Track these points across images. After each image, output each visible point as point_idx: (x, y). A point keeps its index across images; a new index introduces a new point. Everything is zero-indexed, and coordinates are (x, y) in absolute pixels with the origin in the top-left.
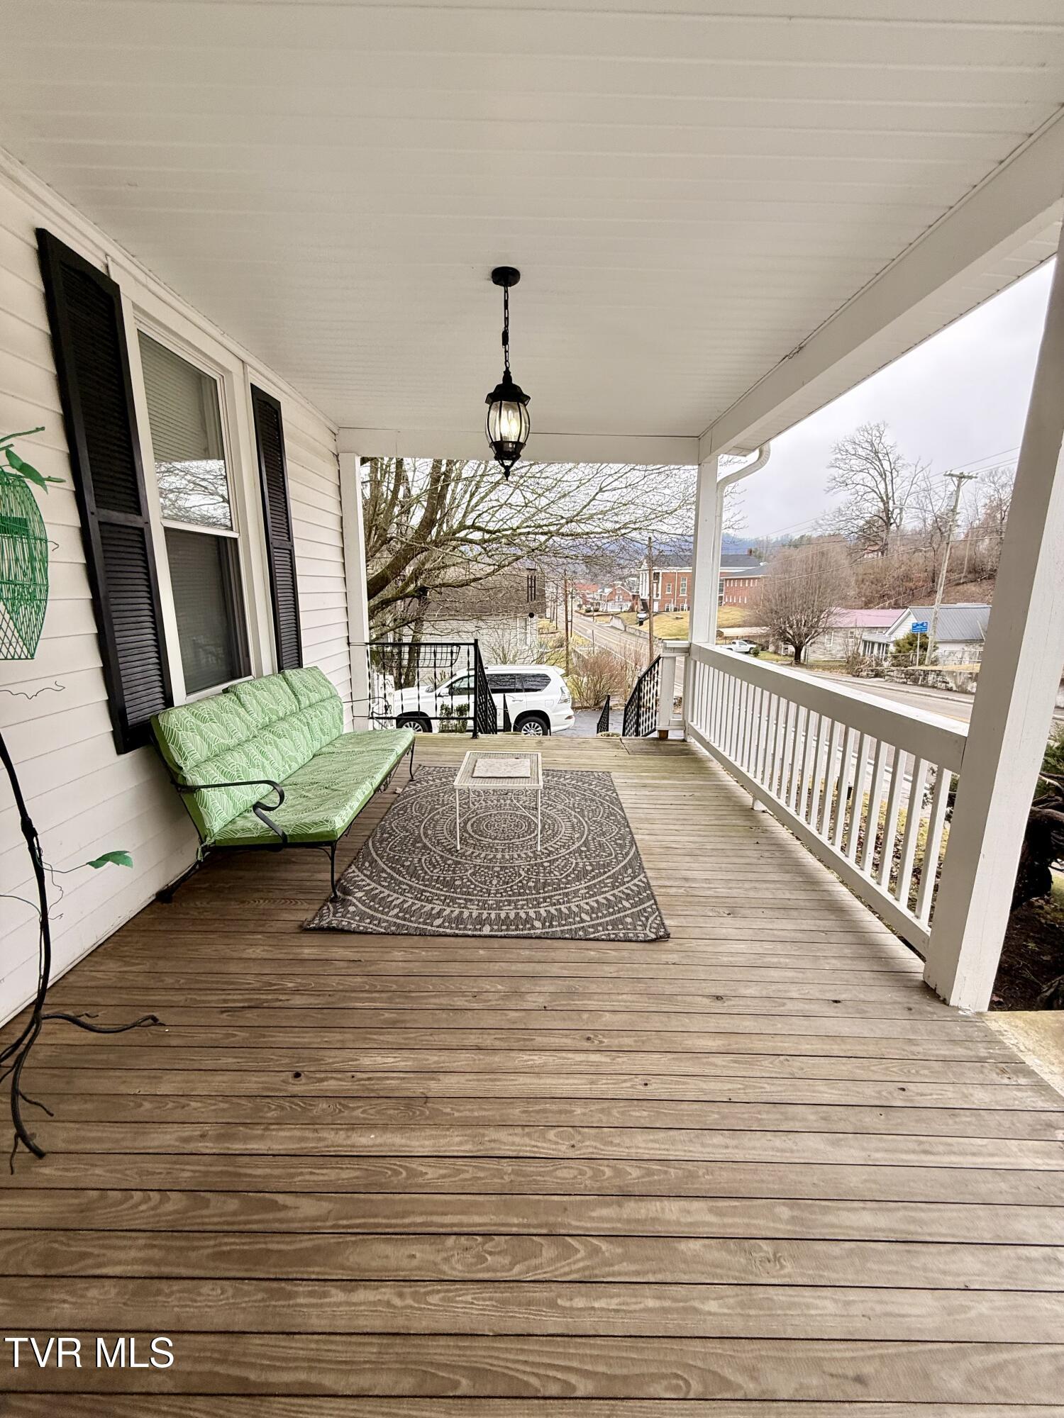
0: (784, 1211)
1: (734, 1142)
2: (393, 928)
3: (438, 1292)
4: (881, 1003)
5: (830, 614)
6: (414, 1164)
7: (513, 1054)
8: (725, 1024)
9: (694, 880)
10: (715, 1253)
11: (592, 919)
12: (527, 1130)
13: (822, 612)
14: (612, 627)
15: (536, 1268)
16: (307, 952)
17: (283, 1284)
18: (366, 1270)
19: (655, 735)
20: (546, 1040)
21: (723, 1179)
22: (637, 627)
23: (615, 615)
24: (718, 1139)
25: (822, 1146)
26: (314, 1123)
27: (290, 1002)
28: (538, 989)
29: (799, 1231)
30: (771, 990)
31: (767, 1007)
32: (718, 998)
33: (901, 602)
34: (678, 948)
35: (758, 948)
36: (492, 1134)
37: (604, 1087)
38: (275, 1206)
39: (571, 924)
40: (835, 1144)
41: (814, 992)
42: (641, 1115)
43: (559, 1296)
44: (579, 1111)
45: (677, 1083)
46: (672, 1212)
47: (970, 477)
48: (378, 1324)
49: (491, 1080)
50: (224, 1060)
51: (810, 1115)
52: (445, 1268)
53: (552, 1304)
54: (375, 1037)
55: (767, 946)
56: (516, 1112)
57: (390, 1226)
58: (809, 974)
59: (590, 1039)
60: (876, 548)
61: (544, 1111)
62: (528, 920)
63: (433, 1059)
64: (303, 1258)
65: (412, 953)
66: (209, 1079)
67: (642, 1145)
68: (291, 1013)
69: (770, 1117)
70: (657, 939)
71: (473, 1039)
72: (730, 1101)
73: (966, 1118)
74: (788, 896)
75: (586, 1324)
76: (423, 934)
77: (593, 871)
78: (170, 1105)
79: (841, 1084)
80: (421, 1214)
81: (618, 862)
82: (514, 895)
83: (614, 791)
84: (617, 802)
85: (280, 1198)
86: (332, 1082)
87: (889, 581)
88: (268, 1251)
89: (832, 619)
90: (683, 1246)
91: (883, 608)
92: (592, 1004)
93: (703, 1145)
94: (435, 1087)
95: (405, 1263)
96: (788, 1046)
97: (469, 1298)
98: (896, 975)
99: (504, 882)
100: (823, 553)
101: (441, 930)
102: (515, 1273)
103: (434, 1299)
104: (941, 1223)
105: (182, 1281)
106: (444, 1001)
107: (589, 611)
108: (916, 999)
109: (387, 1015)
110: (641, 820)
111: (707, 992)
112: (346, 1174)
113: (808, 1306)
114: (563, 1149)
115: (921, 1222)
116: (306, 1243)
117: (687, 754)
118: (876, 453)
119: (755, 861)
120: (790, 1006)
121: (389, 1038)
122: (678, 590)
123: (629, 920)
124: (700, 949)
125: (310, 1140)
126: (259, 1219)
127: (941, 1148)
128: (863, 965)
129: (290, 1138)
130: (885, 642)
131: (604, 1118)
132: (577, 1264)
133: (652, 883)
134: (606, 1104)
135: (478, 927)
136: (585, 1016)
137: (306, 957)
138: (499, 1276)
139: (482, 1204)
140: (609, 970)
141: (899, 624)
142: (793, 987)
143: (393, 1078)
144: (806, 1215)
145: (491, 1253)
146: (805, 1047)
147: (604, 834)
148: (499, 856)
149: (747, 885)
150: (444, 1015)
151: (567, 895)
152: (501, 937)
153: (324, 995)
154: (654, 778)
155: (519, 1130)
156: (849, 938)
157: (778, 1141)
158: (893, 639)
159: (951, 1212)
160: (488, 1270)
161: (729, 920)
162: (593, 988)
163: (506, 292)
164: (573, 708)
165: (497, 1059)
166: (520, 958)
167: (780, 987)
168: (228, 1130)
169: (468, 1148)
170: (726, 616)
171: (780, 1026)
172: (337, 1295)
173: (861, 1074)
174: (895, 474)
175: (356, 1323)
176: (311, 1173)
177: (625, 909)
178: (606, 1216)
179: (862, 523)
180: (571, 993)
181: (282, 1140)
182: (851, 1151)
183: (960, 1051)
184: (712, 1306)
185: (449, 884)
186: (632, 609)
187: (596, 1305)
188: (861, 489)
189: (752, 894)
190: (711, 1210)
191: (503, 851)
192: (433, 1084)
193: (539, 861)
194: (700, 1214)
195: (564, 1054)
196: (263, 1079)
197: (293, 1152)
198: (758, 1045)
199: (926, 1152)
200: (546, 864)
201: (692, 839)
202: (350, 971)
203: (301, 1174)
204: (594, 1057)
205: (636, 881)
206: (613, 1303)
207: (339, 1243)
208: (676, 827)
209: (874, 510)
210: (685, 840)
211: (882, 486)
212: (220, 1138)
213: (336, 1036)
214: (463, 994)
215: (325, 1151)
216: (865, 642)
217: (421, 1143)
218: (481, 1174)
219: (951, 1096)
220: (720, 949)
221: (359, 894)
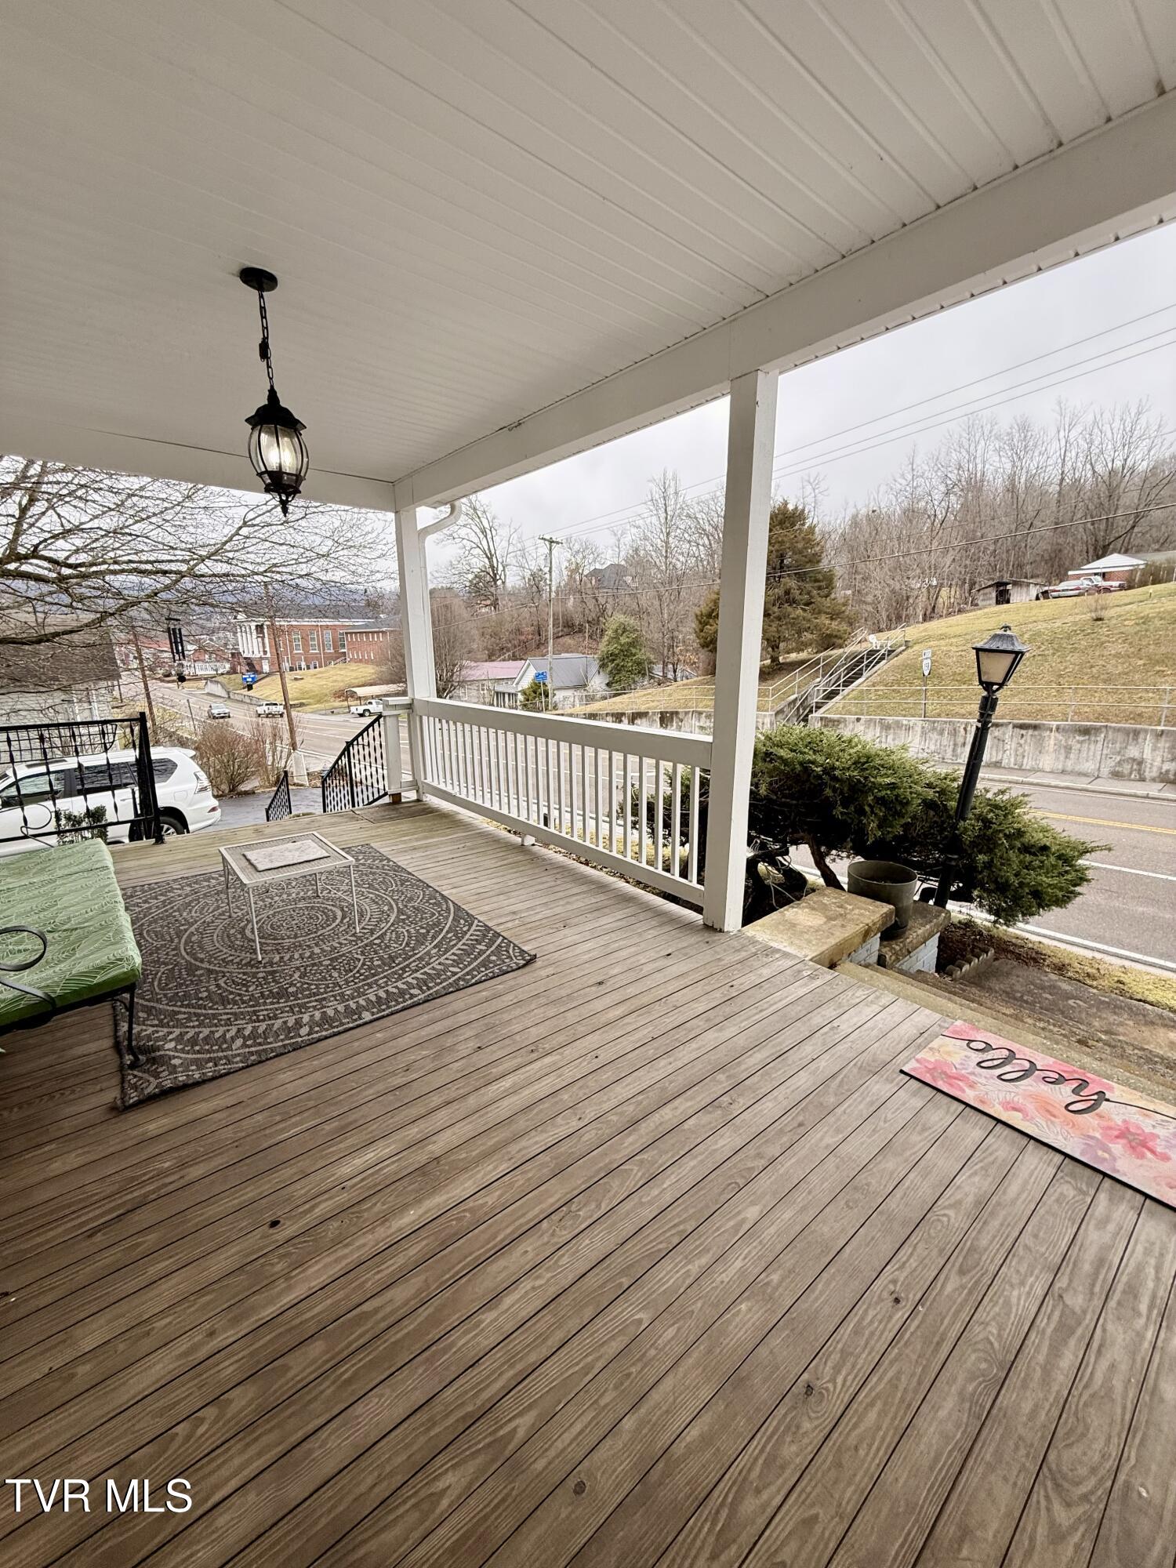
0: (721, 1077)
1: (671, 1059)
2: (253, 1058)
3: (563, 1255)
4: (692, 945)
5: (462, 668)
6: (470, 1204)
7: (483, 1091)
8: (616, 997)
9: (521, 911)
10: (704, 1118)
11: (462, 970)
12: (539, 1129)
13: (454, 665)
14: (209, 694)
15: (615, 1196)
16: (152, 1128)
17: (434, 1348)
18: (495, 1288)
19: (387, 800)
20: (501, 1068)
21: (680, 1081)
22: (245, 692)
23: (209, 679)
24: (662, 1062)
25: (716, 1035)
26: (338, 1241)
27: (186, 1178)
28: (462, 1038)
29: (734, 1082)
30: (628, 964)
31: (632, 976)
32: (600, 983)
33: (517, 654)
34: (546, 963)
35: (602, 941)
36: (514, 1148)
37: (569, 1074)
38: (365, 1316)
39: (445, 980)
40: (721, 1030)
41: (653, 954)
42: (607, 1076)
43: (641, 1198)
44: (566, 1097)
45: (615, 1046)
46: (668, 1115)
47: (558, 543)
48: (538, 1304)
49: (480, 1117)
50: (152, 1270)
51: (700, 1023)
52: (555, 1240)
53: (642, 1204)
54: (331, 1149)
55: (607, 937)
56: (522, 1123)
57: (490, 1249)
58: (643, 945)
59: (535, 1050)
60: (488, 602)
61: (541, 1111)
62: (402, 993)
63: (413, 1132)
64: (433, 1321)
65: (300, 1068)
66: (155, 1292)
67: (622, 1091)
68: (197, 1186)
69: (680, 1035)
70: (528, 963)
71: (436, 1100)
72: (653, 1039)
73: (766, 985)
74: (594, 901)
75: (668, 1198)
76: (297, 1048)
77: (428, 932)
78: (121, 1347)
79: (702, 999)
80: (507, 1227)
81: (447, 918)
82: (367, 978)
83: (389, 860)
84: (397, 868)
85: (365, 1307)
86: (322, 1206)
87: (505, 636)
88: (394, 1343)
89: (463, 672)
90: (686, 1126)
91: (504, 660)
92: (516, 1027)
93: (657, 1070)
94: (437, 1147)
95: (523, 1261)
96: (662, 992)
97: (587, 1242)
98: (688, 926)
99: (345, 971)
100: (446, 606)
101: (315, 1036)
102: (604, 1208)
103: (565, 1260)
104: (787, 1039)
105: (325, 1428)
106: (381, 1087)
107: (168, 676)
108: (707, 936)
109: (327, 1127)
110: (436, 878)
111: (590, 982)
112: (414, 1250)
113: (761, 1111)
114: (575, 1124)
115: (780, 1044)
116: (424, 1313)
117: (431, 812)
118: (475, 509)
119: (553, 883)
120: (646, 969)
121: (349, 1142)
122: (291, 646)
123: (493, 958)
124: (563, 957)
125: (350, 1254)
126: (359, 1334)
127: (766, 1006)
128: (667, 928)
129: (325, 1266)
130: (513, 691)
131: (587, 1091)
132: (636, 1174)
133: (490, 924)
134: (580, 1083)
135: (356, 1017)
136: (517, 1037)
137: (155, 1133)
138: (595, 1217)
139: (547, 1191)
140: (508, 999)
141: (522, 674)
142: (640, 957)
143: (387, 1166)
144: (732, 1072)
145: (579, 1210)
146: (671, 988)
147: (411, 899)
148: (317, 950)
149: (561, 903)
150: (390, 1097)
151: (421, 959)
152: (388, 1015)
153: (227, 1150)
154: (417, 840)
155: (533, 1133)
156: (649, 914)
157: (694, 1045)
158: (520, 689)
159: (788, 1032)
160: (585, 1219)
161: (567, 931)
162: (506, 1017)
163: (261, 297)
164: (215, 797)
165: (472, 1101)
166: (421, 1025)
167: (632, 960)
168: (237, 1309)
169: (504, 1167)
170: (354, 674)
171: (649, 983)
172: (488, 1317)
173: (708, 988)
174: (494, 532)
175: (519, 1317)
176: (378, 1272)
177: (484, 952)
178: (631, 1142)
179: (470, 577)
180: (490, 1028)
181: (318, 1273)
182: (730, 1030)
183: (744, 954)
184: (721, 1143)
185: (282, 994)
186: (233, 671)
187: (665, 1186)
188: (468, 545)
189: (569, 907)
190: (687, 1100)
191: (317, 945)
192: (431, 1147)
193: (366, 942)
194: (683, 1106)
195: (523, 1070)
196: (233, 1250)
197: (342, 1273)
198: (645, 1000)
199: (761, 1011)
200: (377, 941)
201: (494, 881)
202: (238, 1117)
203: (368, 1279)
204: (547, 1060)
205: (474, 927)
206: (673, 1178)
207: (454, 1293)
208: (472, 876)
209: (480, 565)
210: (486, 883)
211: (484, 542)
212: (236, 1321)
213: (287, 1172)
214: (393, 1073)
215: (375, 1251)
216: (497, 693)
217: (463, 1187)
218: (530, 1175)
219: (753, 979)
220: (578, 952)
221: (172, 1045)
